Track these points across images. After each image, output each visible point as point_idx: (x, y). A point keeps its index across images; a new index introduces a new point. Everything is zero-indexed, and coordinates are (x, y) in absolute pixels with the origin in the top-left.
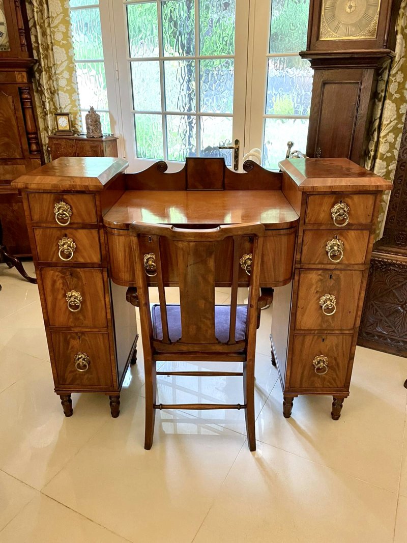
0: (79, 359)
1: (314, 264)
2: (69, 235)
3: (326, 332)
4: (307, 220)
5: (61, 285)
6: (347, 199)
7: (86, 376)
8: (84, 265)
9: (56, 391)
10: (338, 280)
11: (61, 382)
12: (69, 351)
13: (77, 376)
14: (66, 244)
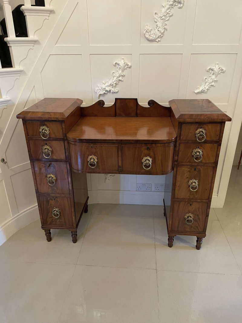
0: (54, 211)
1: (186, 162)
2: (48, 144)
3: (192, 200)
4: (181, 137)
5: (44, 171)
6: (205, 126)
7: (58, 220)
8: (56, 161)
9: (42, 228)
10: (199, 171)
11: (45, 223)
12: (49, 206)
13: (54, 220)
14: (47, 149)
